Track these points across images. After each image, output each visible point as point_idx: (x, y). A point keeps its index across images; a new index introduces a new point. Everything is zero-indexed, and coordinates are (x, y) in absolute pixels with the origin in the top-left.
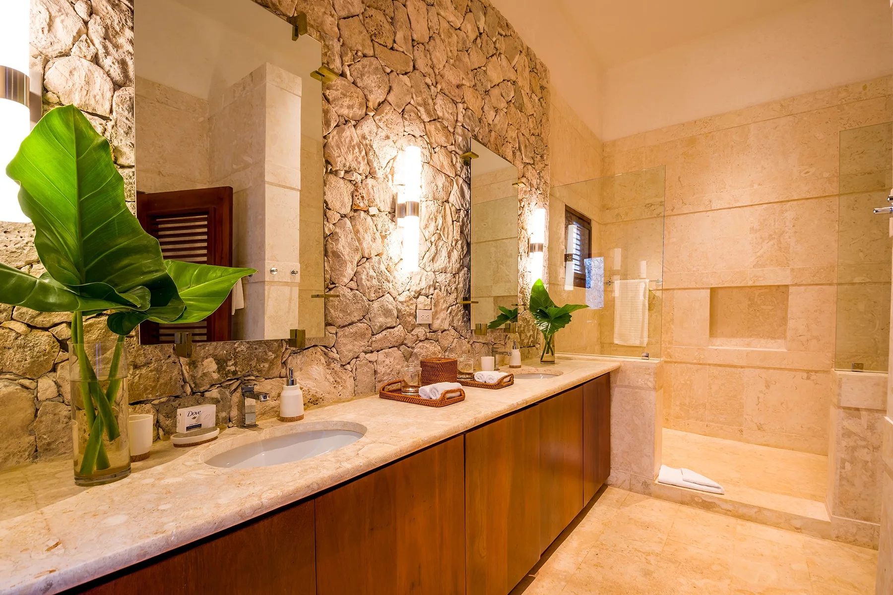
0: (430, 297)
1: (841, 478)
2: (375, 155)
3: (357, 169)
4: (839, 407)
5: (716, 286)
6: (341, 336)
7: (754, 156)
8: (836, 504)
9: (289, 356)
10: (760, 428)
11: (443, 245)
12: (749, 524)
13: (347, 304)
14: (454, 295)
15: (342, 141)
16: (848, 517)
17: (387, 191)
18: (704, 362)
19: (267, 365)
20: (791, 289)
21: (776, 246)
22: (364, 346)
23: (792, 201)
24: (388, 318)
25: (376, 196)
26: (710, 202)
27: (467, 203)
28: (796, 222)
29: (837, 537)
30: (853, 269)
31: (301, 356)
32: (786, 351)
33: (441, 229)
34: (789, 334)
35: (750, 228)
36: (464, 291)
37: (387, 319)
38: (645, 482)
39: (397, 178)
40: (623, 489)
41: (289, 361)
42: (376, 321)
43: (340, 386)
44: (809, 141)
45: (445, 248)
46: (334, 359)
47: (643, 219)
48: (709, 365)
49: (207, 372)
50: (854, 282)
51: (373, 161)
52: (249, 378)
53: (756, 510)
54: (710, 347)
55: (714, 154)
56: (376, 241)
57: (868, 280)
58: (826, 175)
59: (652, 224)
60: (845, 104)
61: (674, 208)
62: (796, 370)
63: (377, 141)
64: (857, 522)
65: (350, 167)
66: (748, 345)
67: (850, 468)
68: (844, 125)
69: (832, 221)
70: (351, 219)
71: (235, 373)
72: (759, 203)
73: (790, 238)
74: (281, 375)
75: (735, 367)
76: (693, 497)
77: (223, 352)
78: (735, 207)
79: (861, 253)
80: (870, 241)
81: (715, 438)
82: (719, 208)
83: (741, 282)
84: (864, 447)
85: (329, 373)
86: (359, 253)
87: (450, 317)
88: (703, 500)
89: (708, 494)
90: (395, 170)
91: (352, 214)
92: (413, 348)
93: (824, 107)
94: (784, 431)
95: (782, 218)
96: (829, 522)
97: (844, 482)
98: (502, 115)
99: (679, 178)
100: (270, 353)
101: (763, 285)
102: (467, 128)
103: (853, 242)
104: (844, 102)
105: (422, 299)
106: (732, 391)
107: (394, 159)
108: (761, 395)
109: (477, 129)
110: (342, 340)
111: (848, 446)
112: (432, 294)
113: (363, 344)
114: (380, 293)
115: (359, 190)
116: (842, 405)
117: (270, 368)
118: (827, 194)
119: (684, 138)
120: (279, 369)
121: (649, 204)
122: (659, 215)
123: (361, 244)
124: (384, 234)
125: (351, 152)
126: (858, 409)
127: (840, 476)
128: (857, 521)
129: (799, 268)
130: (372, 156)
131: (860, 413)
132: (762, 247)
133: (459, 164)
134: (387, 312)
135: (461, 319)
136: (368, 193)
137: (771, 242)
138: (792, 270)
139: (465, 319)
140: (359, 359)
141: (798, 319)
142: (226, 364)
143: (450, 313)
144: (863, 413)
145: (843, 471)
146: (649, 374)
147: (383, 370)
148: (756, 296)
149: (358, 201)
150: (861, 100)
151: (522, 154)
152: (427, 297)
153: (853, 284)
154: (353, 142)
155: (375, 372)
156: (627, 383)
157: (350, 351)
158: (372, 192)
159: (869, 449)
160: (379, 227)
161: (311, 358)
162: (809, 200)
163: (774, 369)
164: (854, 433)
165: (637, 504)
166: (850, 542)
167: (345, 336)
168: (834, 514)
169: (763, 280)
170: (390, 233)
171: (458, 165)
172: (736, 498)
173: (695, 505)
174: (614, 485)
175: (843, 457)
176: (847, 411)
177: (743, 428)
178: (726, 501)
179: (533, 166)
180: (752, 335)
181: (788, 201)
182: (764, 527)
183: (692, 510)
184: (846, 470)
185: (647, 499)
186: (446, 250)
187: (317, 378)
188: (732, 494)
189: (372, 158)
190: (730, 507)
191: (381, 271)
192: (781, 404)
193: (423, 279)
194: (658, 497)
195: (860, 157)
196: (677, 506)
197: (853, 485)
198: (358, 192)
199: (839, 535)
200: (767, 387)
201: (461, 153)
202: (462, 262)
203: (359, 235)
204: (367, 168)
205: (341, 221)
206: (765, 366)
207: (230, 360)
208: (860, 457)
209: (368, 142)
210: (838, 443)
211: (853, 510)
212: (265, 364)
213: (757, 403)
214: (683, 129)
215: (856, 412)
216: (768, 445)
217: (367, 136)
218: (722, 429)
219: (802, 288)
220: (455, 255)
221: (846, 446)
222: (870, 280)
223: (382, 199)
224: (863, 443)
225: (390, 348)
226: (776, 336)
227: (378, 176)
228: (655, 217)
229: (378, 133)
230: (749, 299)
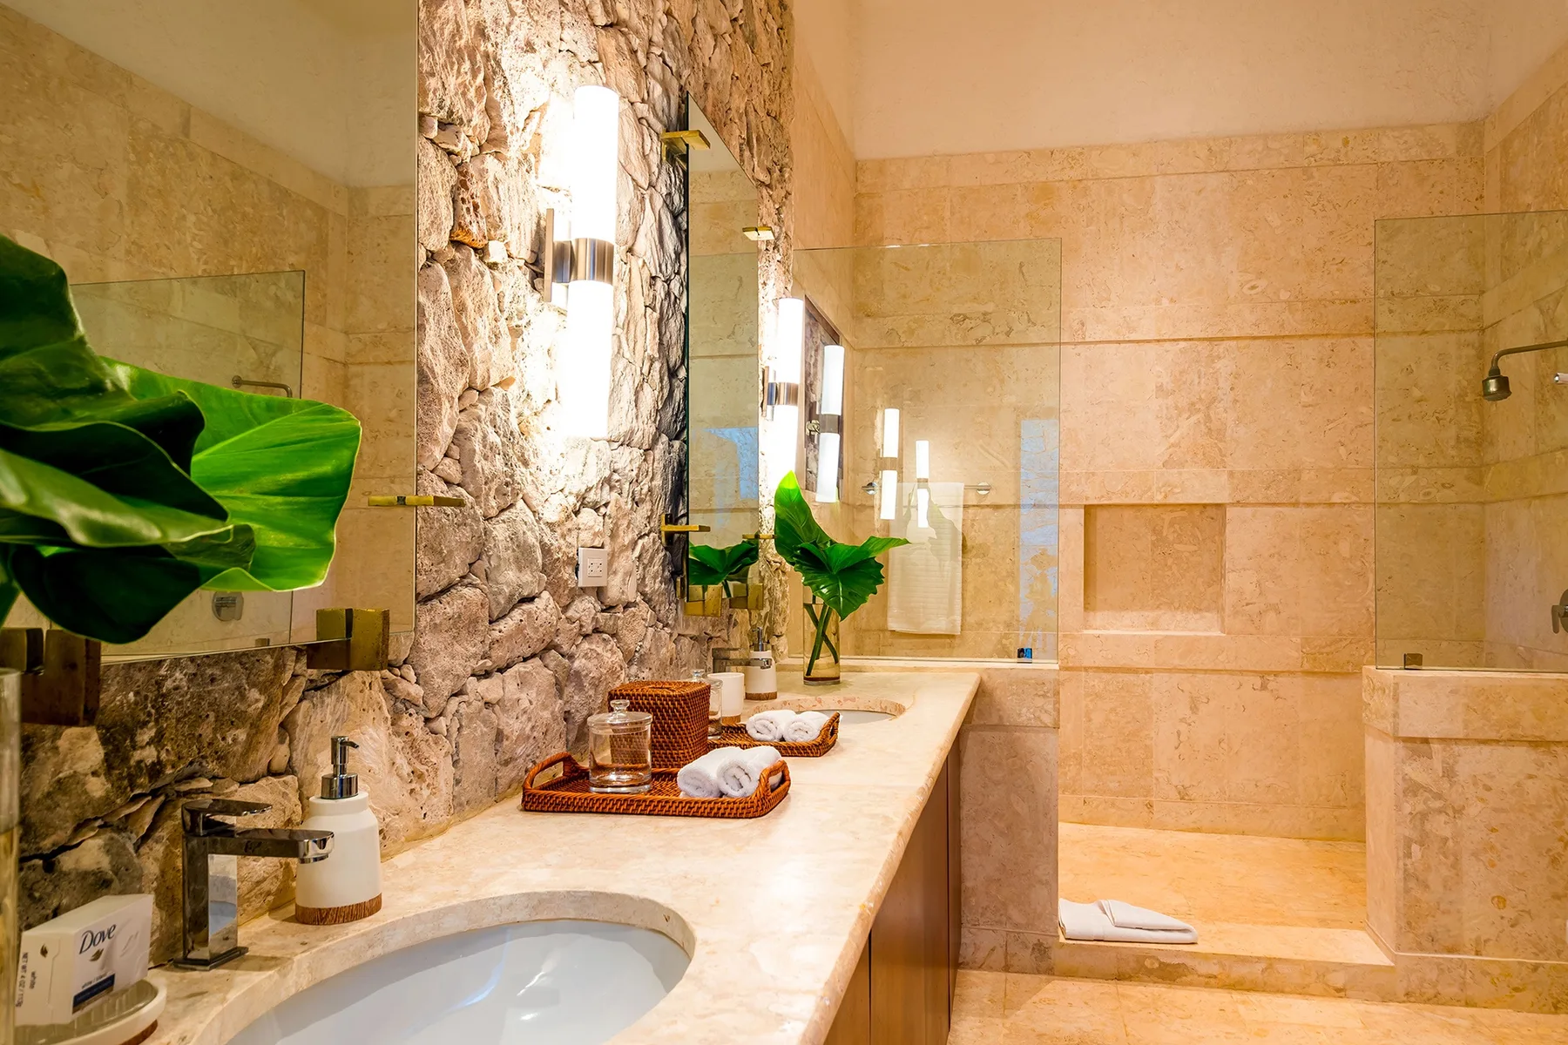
0: (603, 510)
1: (1407, 875)
2: (506, 91)
3: (465, 121)
4: (1397, 739)
5: (1096, 502)
6: (425, 627)
7: (1162, 243)
8: (1401, 928)
9: (301, 701)
10: (1183, 796)
11: (625, 369)
12: (1254, 997)
13: (442, 527)
14: (645, 509)
15: (435, 28)
16: (1422, 950)
17: (526, 200)
18: (1077, 665)
19: (242, 735)
20: (1231, 513)
21: (1203, 427)
22: (474, 656)
23: (1229, 339)
24: (524, 572)
25: (505, 213)
26: (1083, 324)
27: (669, 262)
28: (1236, 381)
29: (1407, 994)
30: (1330, 476)
31: (334, 697)
32: (1218, 633)
33: (624, 325)
34: (1229, 600)
35: (1157, 387)
36: (664, 496)
37: (521, 575)
38: (1039, 944)
39: (548, 169)
40: (990, 969)
41: (300, 718)
42: (501, 579)
43: (424, 786)
44: (1256, 228)
45: (629, 378)
46: (409, 703)
47: (946, 347)
48: (1086, 669)
49: (70, 777)
50: (1332, 501)
51: (502, 106)
52: (195, 785)
53: (1263, 965)
54: (1086, 632)
55: (1088, 226)
56: (501, 340)
57: (1354, 499)
58: (1284, 295)
59: (968, 361)
60: (1315, 167)
61: (1011, 329)
62: (1242, 672)
63: (509, 52)
64: (1437, 958)
65: (450, 113)
66: (1154, 624)
67: (1419, 854)
68: (1314, 205)
69: (1295, 384)
70: (452, 268)
71: (156, 770)
72: (1172, 338)
73: (1226, 411)
74: (275, 767)
75: (1135, 671)
76: (1140, 958)
77: (126, 696)
78: (1129, 341)
79: (1342, 448)
80: (1356, 427)
81: (1101, 828)
82: (1098, 340)
83: (1141, 496)
84: (1440, 811)
85: (400, 748)
86: (466, 374)
87: (638, 567)
88: (1161, 963)
89: (1169, 947)
90: (542, 144)
91: (452, 253)
92: (571, 657)
93: (1281, 166)
94: (1227, 797)
95: (1211, 371)
96: (1392, 967)
97: (1412, 884)
98: (723, 48)
99: (1021, 265)
100: (254, 694)
101: (1181, 502)
102: (670, 65)
103: (1329, 427)
104: (1313, 164)
105: (587, 515)
106: (1129, 722)
107: (542, 109)
108: (1183, 727)
109: (686, 73)
110: (429, 641)
111: (1414, 813)
112: (606, 505)
113: (473, 650)
114: (509, 493)
115: (468, 183)
116: (1400, 735)
117: (250, 746)
118: (1287, 333)
119: (1030, 183)
120: (272, 745)
121: (959, 315)
122: (980, 341)
123: (469, 346)
124: (515, 322)
125: (456, 67)
126: (1426, 741)
127: (1405, 870)
128: (1437, 956)
129: (1243, 472)
130: (500, 93)
131: (1430, 748)
132: (1178, 427)
133: (655, 155)
134: (522, 555)
135: (660, 572)
136: (487, 198)
137: (1194, 419)
138: (1231, 474)
139: (667, 573)
140: (465, 698)
141: (1242, 572)
142: (133, 740)
143: (639, 558)
144: (1435, 746)
145: (1408, 862)
146: (1044, 696)
147: (517, 726)
148: (1166, 526)
149: (468, 219)
150: (1341, 165)
151: (753, 157)
152: (597, 510)
153: (1332, 505)
154: (461, 38)
155: (500, 736)
156: (995, 721)
157: (446, 673)
158: (495, 197)
159: (1447, 814)
160: (506, 304)
161: (359, 701)
162: (1258, 342)
163: (1206, 671)
164: (1423, 787)
165: (1035, 998)
166: (1429, 1000)
167: (435, 628)
168: (1398, 948)
169: (1182, 492)
170: (529, 323)
171: (654, 159)
172: (1220, 948)
173: (1146, 978)
174: (968, 964)
175: (1407, 834)
176: (1409, 745)
177: (1153, 799)
178: (1206, 957)
179: (769, 190)
180: (1161, 604)
181: (1222, 339)
182: (1280, 1000)
183: (1141, 988)
184: (1413, 859)
185: (1049, 982)
186: (631, 383)
187: (373, 766)
188: (1215, 939)
189: (498, 99)
190: (1214, 969)
191: (512, 432)
192: (1220, 743)
193: (592, 460)
194: (1069, 974)
195: (1338, 270)
196: (1110, 987)
197: (1427, 887)
198: (467, 189)
199: (1410, 989)
200: (1194, 709)
201: (659, 127)
202: (658, 418)
203: (464, 320)
204: (486, 124)
205: (428, 271)
206: (1189, 667)
207: (145, 724)
208: (1434, 831)
209: (491, 49)
210: (1398, 808)
211: (1430, 936)
212: (237, 732)
213: (1177, 745)
214: (1028, 163)
215: (1424, 747)
216: (1198, 830)
217: (488, 31)
218: (1113, 805)
219: (1248, 511)
220: (649, 397)
221: (1411, 813)
222: (1358, 499)
223: (516, 222)
224: (1438, 804)
225: (525, 660)
226: (1202, 607)
227: (508, 155)
228: (973, 346)
229: (513, 28)
230: (1154, 530)
